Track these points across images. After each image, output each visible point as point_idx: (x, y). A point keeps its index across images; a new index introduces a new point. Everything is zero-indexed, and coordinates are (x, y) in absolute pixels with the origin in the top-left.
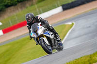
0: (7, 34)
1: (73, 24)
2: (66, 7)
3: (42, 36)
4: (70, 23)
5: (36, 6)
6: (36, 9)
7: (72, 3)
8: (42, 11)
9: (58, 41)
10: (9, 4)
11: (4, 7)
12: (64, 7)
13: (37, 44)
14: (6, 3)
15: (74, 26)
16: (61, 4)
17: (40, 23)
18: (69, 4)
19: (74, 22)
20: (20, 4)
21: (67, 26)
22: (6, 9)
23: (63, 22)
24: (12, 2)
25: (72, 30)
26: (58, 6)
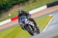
0: (14, 21)
1: (53, 16)
2: (49, 6)
4: (51, 15)
5: (31, 5)
6: (31, 7)
7: (53, 3)
8: (34, 8)
10: (15, 3)
11: (12, 5)
12: (48, 6)
14: (13, 3)
15: (53, 17)
16: (47, 4)
18: (51, 4)
19: (53, 15)
20: (21, 3)
21: (50, 17)
22: (13, 6)
23: (47, 15)
24: (17, 2)
25: (52, 20)
26: (44, 5)
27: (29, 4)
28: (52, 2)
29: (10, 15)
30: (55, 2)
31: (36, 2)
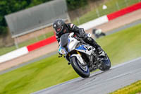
3: (75, 52)
13: (69, 64)
29: (105, 7)
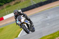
3: (24, 23)
5: (5, 9)
6: (5, 12)
8: (9, 13)
9: (32, 26)
13: (20, 28)
17: (22, 16)
27: (3, 9)
28: (26, 7)
30: (29, 7)
31: (10, 7)
